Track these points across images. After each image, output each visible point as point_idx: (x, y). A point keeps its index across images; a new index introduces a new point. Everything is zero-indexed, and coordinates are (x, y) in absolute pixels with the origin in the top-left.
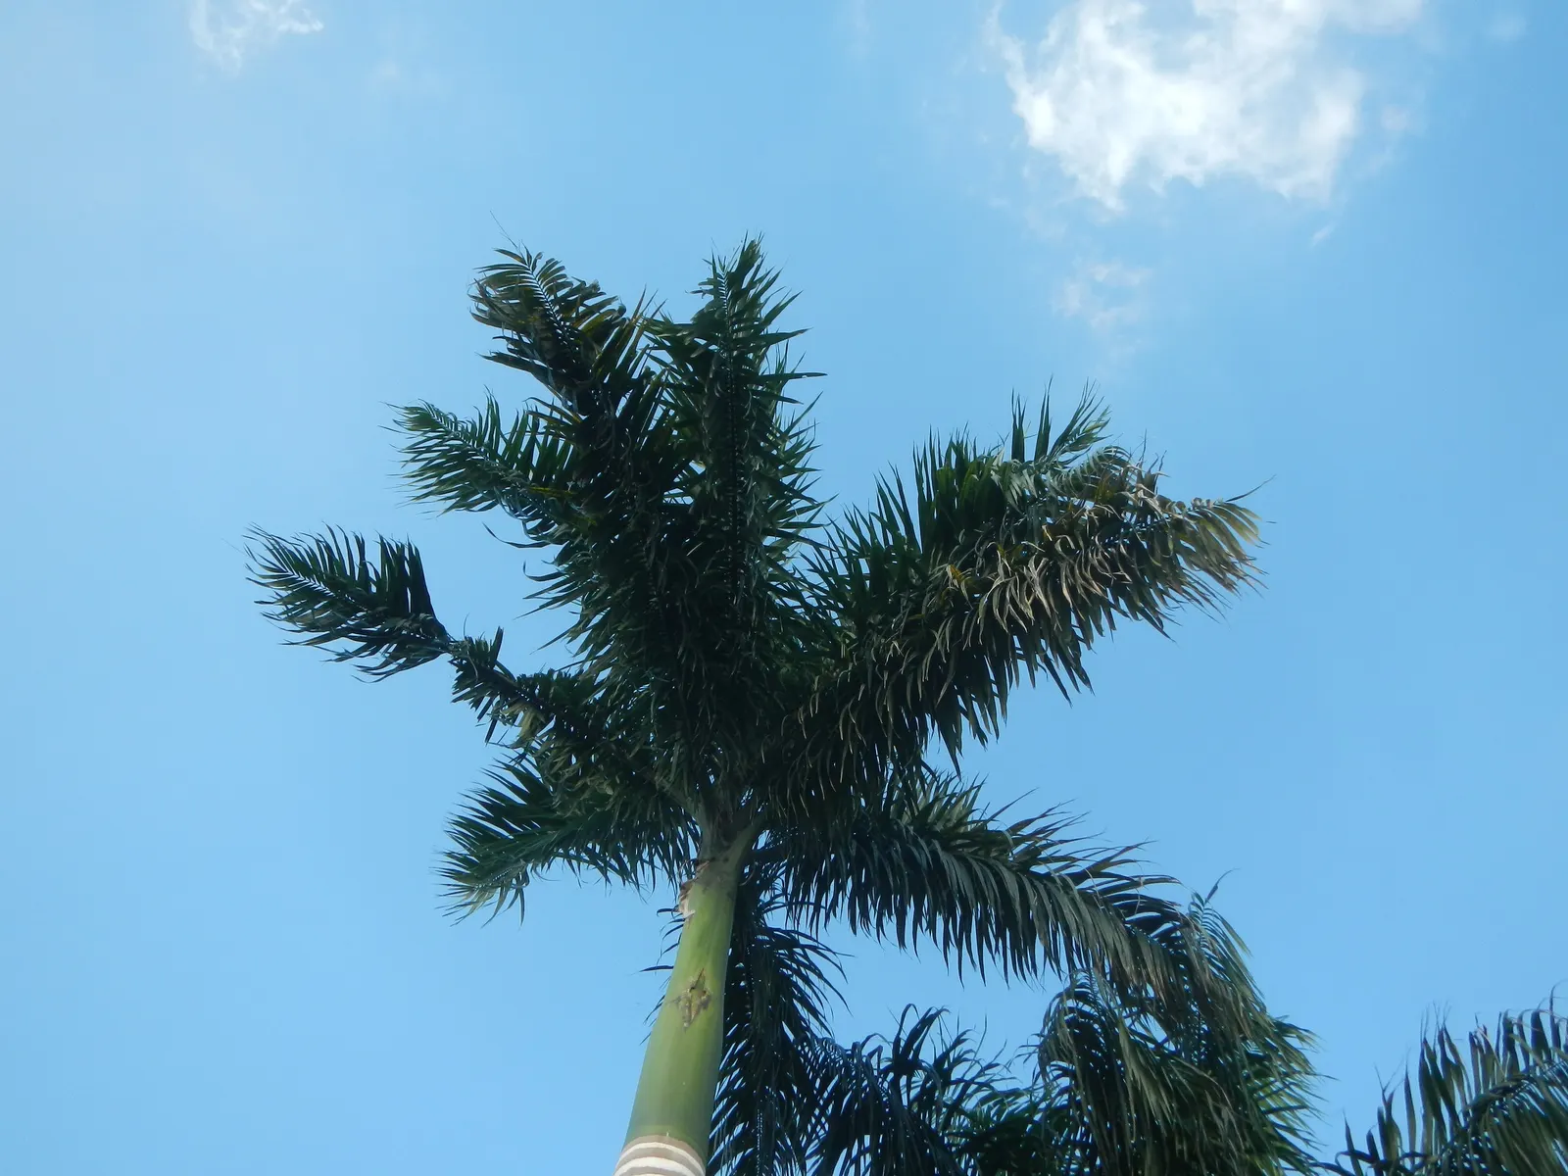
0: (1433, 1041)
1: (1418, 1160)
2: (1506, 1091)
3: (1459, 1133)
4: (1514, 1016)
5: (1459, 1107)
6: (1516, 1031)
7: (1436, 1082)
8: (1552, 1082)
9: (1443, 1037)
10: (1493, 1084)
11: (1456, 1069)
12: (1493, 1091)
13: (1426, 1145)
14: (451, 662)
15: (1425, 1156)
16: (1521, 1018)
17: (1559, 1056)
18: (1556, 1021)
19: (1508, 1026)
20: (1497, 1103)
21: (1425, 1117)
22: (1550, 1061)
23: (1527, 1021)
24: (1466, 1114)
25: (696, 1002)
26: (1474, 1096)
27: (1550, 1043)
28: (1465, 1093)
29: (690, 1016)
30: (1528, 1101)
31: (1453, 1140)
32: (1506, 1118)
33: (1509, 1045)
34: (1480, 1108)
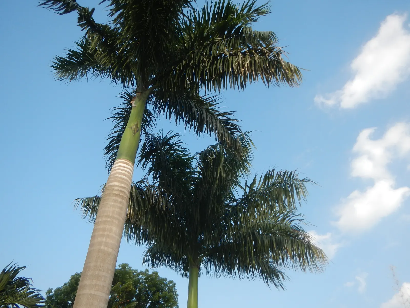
0: (271, 170)
1: (257, 190)
2: (279, 183)
3: (267, 187)
4: (287, 171)
5: (270, 183)
6: (286, 174)
7: (268, 177)
8: (288, 184)
9: (273, 170)
10: (278, 181)
11: (272, 176)
12: (277, 182)
13: (260, 188)
14: (78, 12)
15: (259, 189)
16: (289, 172)
17: (292, 180)
18: (294, 174)
19: (285, 172)
20: (277, 185)
21: (262, 183)
22: (290, 180)
23: (289, 173)
24: (270, 185)
25: (136, 130)
26: (273, 182)
27: (291, 178)
28: (272, 181)
29: (134, 132)
30: (282, 186)
31: (266, 188)
32: (277, 187)
33: (284, 175)
34: (273, 184)
